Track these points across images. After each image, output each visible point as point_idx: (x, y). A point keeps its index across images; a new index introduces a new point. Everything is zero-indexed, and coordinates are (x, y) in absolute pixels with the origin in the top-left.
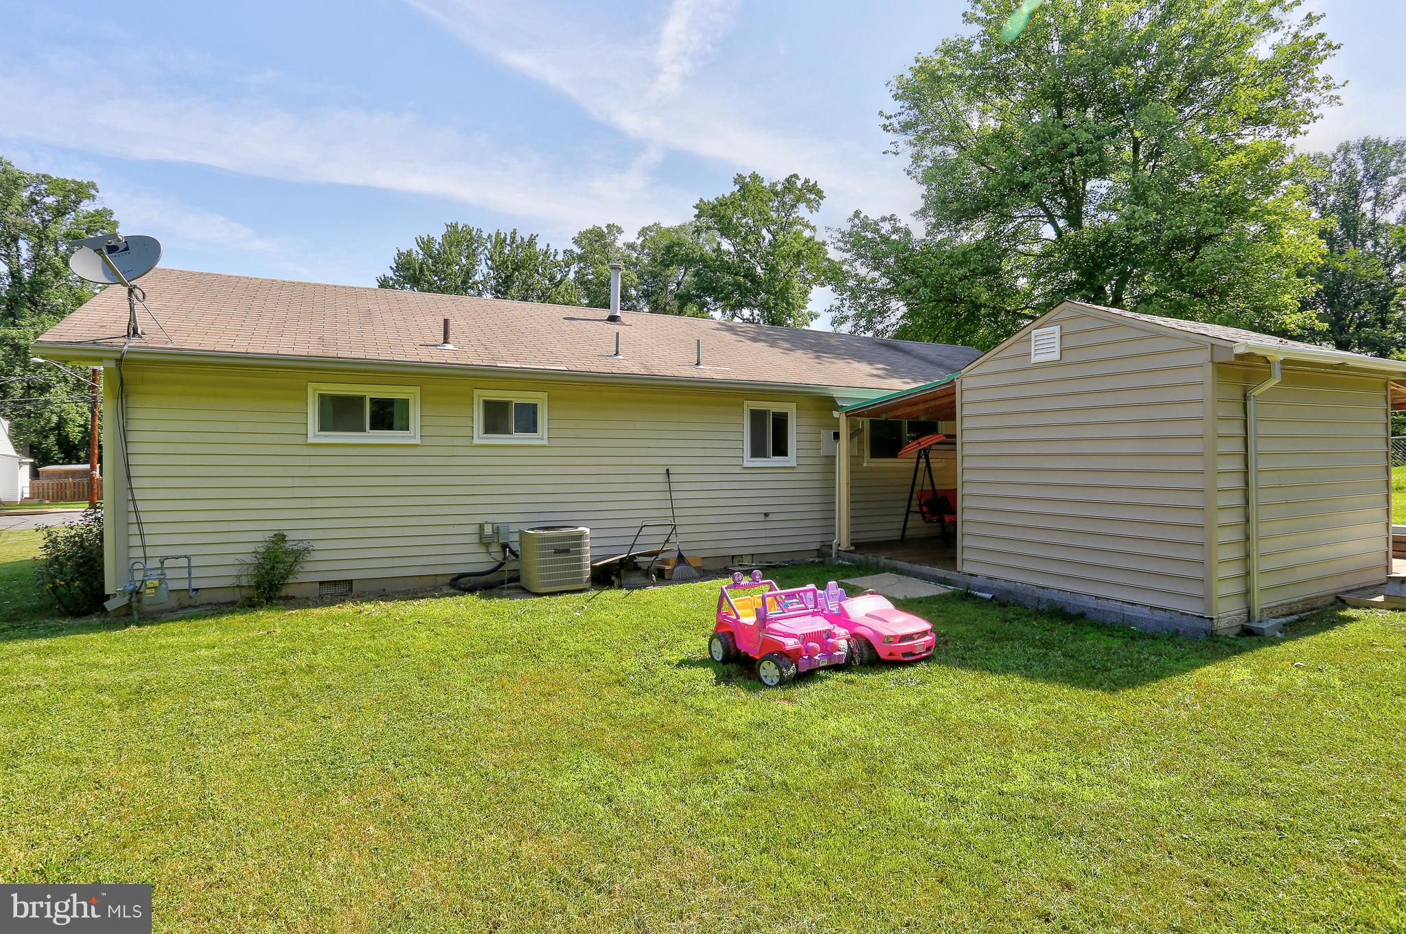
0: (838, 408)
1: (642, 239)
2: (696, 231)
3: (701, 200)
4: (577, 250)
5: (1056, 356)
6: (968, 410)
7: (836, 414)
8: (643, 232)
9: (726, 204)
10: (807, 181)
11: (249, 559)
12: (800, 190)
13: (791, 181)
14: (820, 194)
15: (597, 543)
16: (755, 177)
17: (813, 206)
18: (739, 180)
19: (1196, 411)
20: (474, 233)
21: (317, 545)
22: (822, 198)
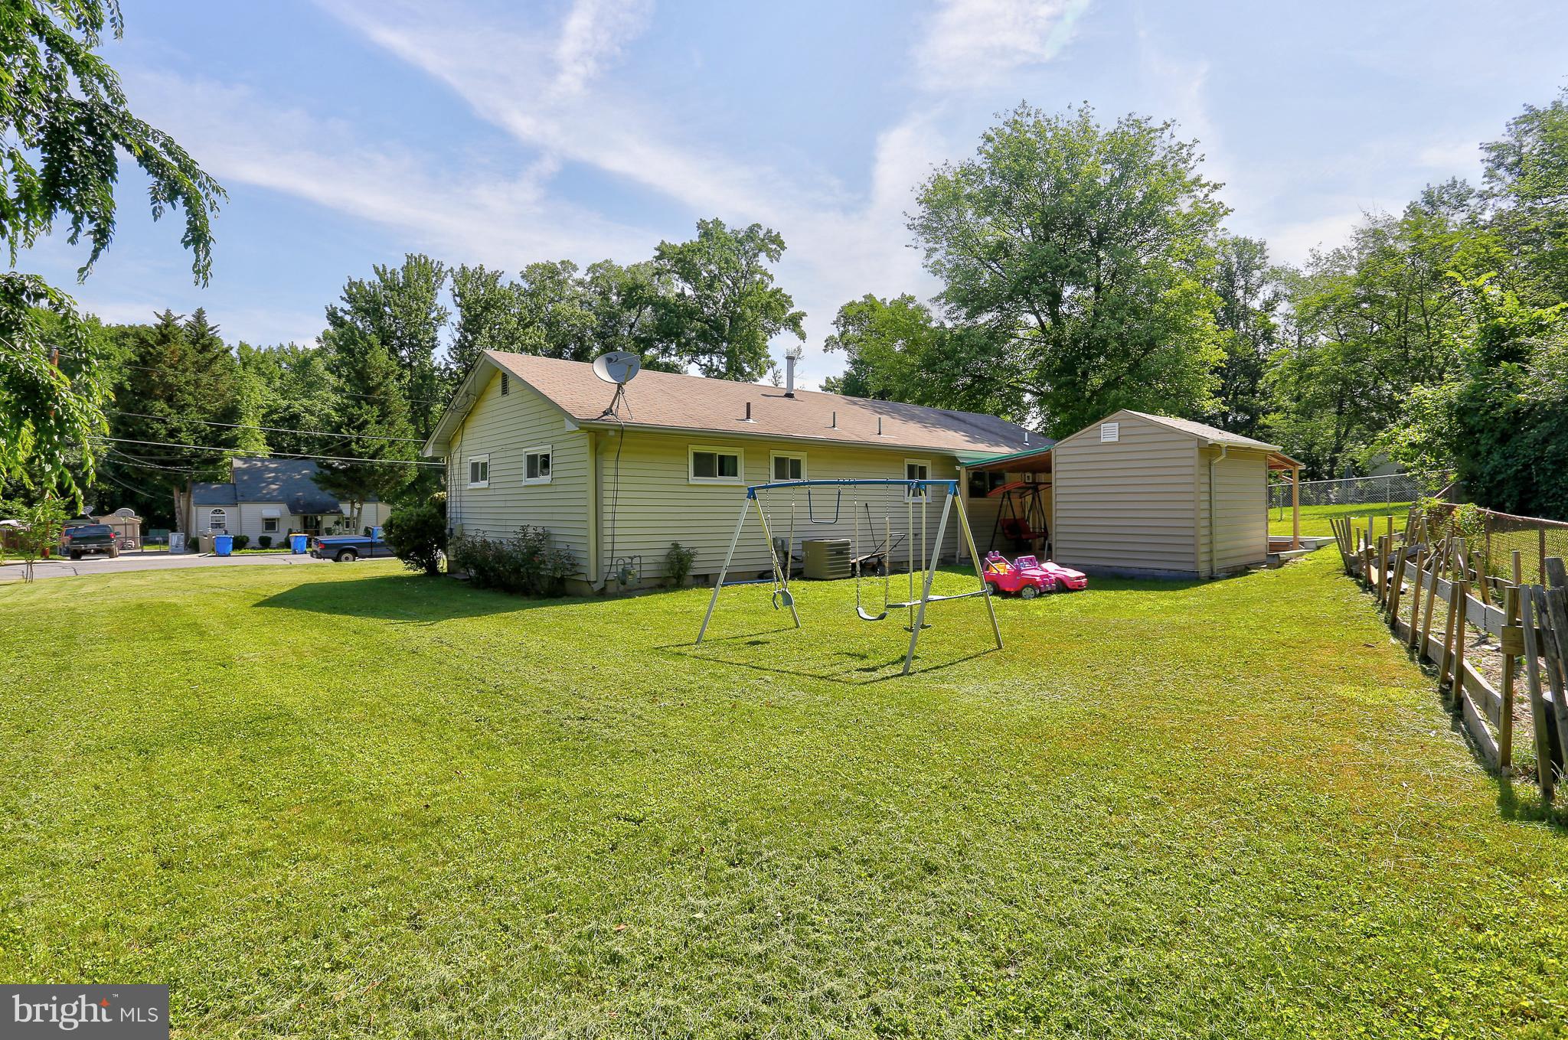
0: (959, 464)
1: (590, 275)
2: (657, 273)
3: (663, 242)
4: (525, 285)
5: (1116, 439)
6: (1059, 467)
7: (958, 468)
8: (592, 269)
9: (693, 251)
10: (769, 231)
11: (661, 560)
12: (763, 240)
13: (753, 229)
14: (781, 245)
15: (862, 544)
16: (717, 223)
17: (774, 256)
18: (702, 225)
19: (1189, 471)
20: (434, 266)
21: (700, 551)
22: (783, 248)
